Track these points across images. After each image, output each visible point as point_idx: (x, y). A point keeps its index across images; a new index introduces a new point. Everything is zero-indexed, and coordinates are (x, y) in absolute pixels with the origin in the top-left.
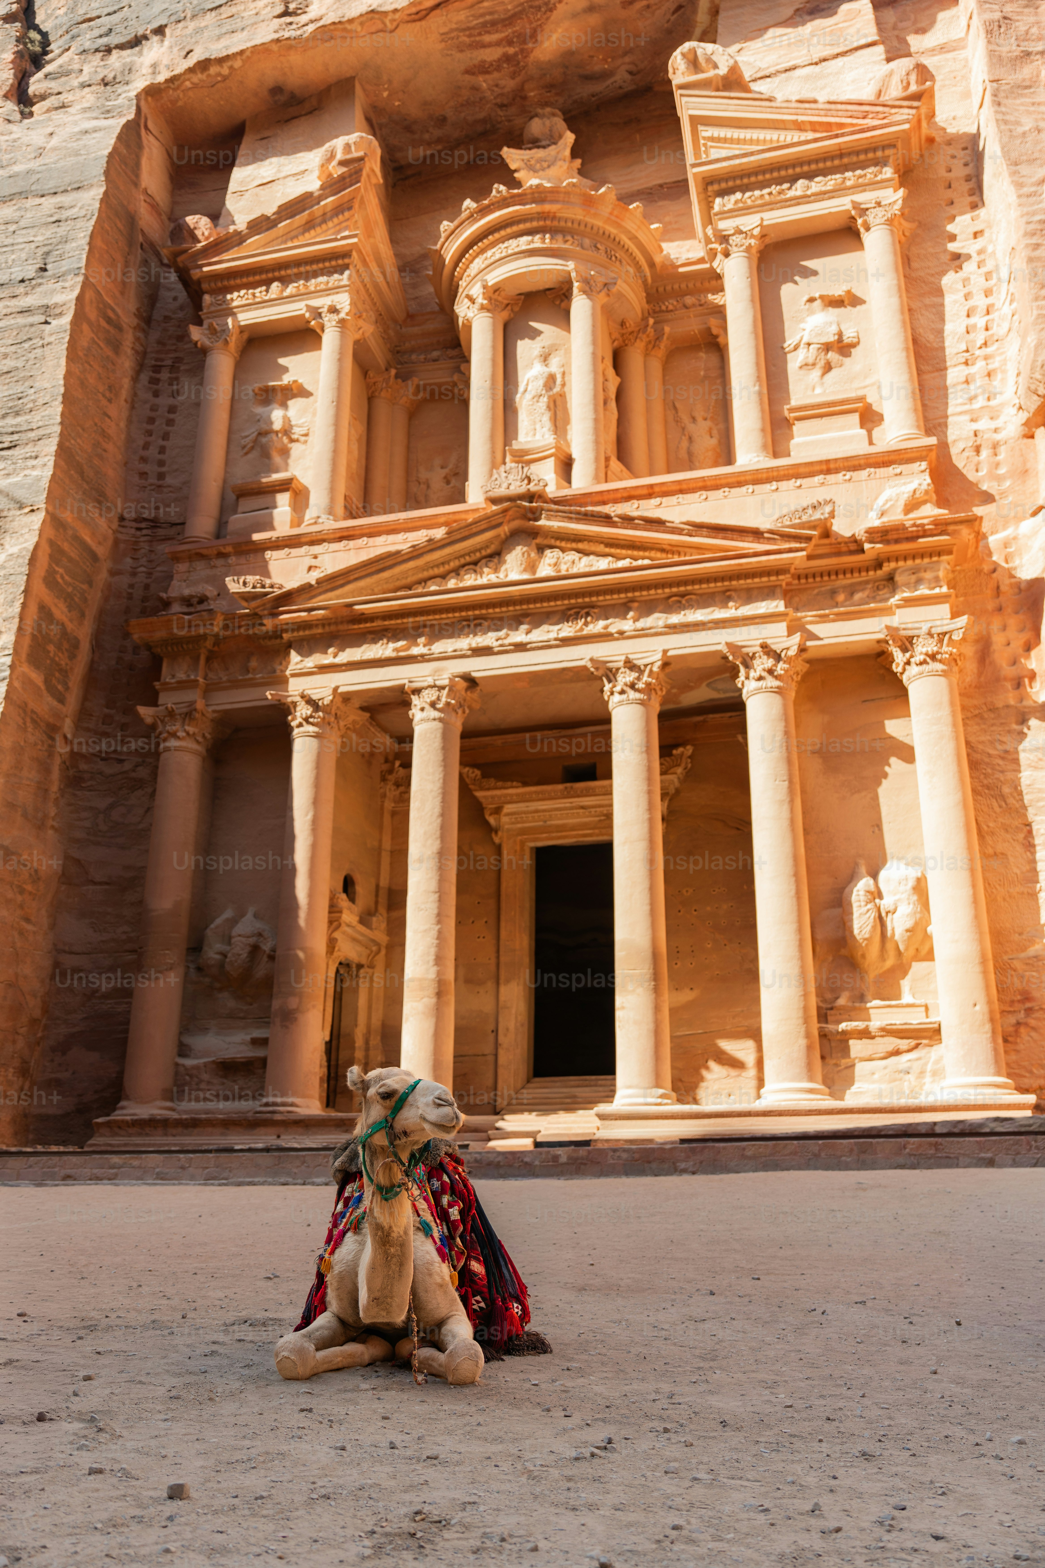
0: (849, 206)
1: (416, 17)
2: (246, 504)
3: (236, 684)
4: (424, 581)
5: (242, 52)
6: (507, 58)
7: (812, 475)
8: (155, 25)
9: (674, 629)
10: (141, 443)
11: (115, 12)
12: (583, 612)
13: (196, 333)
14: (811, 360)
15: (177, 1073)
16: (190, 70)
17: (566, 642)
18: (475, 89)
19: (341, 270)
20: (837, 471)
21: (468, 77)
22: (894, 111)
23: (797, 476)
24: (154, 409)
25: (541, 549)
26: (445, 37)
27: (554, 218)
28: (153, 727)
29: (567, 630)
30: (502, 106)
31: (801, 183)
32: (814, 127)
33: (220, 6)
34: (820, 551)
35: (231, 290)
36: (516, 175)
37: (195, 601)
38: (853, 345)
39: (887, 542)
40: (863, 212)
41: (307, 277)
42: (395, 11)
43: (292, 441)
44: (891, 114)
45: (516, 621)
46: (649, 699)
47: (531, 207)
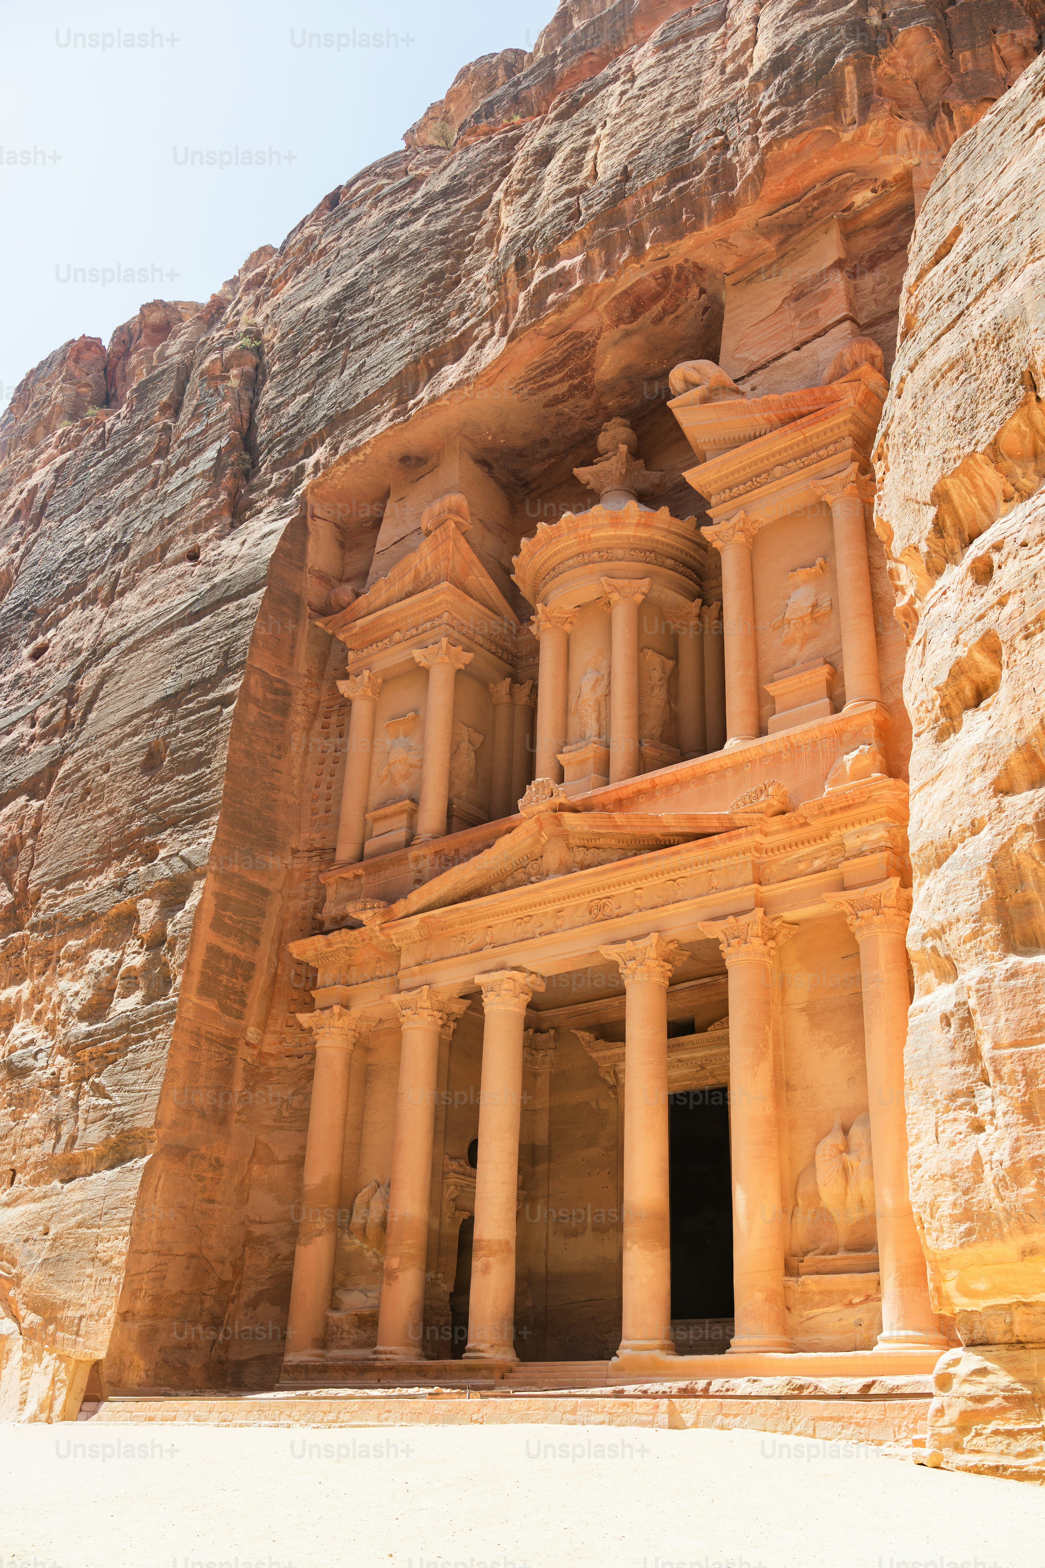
1: (487, 383)
2: (378, 828)
5: (369, 442)
6: (574, 387)
8: (318, 430)
10: (312, 782)
13: (342, 687)
14: (790, 636)
15: (327, 1324)
16: (337, 464)
18: (560, 414)
21: (549, 409)
23: (767, 755)
24: (324, 751)
25: (571, 849)
27: (589, 539)
28: (310, 1030)
30: (589, 419)
32: (780, 418)
34: (775, 828)
37: (339, 918)
38: (824, 615)
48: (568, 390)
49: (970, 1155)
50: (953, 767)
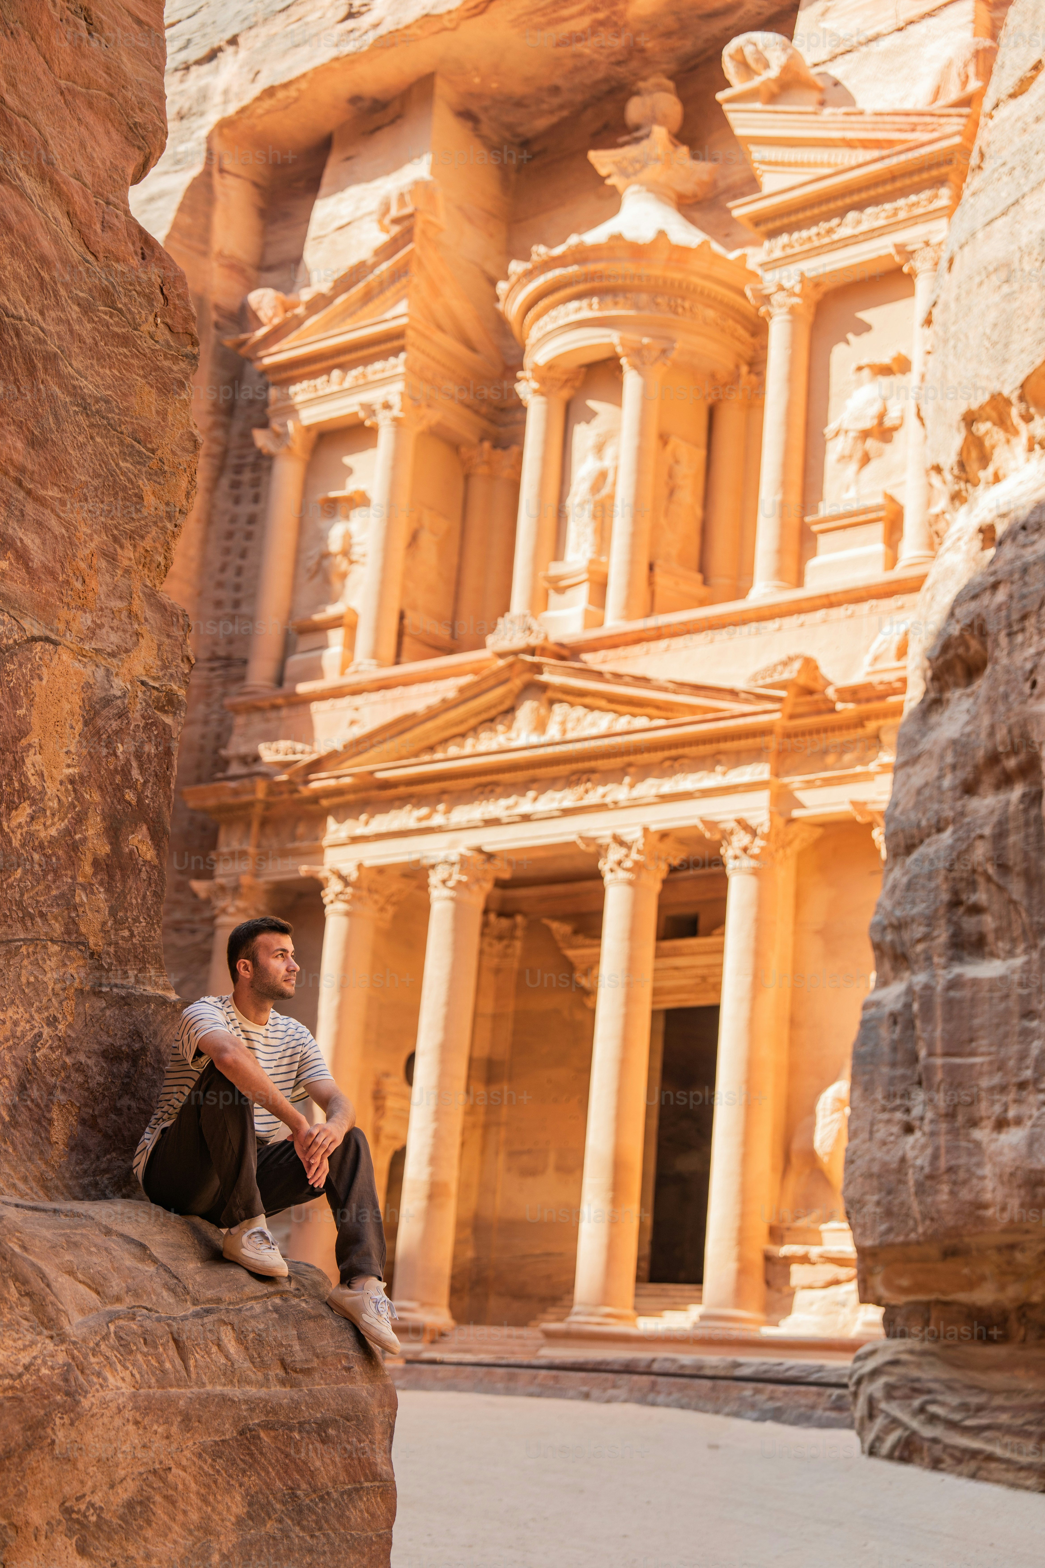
0: (892, 251)
1: (475, 11)
2: (305, 642)
3: (284, 854)
4: (445, 741)
5: (304, 76)
6: (600, 23)
7: (815, 609)
8: (228, 35)
9: (665, 798)
10: (217, 565)
11: (194, 14)
12: (585, 777)
13: (261, 438)
14: (847, 452)
16: (258, 99)
17: (567, 812)
18: (578, 56)
19: (395, 353)
20: (839, 604)
21: (562, 50)
22: (943, 120)
23: (800, 611)
24: (233, 520)
25: (551, 702)
26: (515, 23)
27: (601, 277)
28: (208, 902)
29: (567, 798)
30: (619, 63)
31: (852, 216)
32: (866, 144)
33: (288, 7)
34: (800, 709)
35: (293, 381)
36: (609, 182)
37: (250, 759)
38: (895, 429)
39: (858, 701)
40: (910, 255)
41: (367, 361)
42: (450, 12)
43: (351, 562)
44: (940, 125)
45: (521, 788)
46: (638, 877)
47: (573, 269)
48: (591, 27)
49: (897, 1158)
50: (930, 753)
